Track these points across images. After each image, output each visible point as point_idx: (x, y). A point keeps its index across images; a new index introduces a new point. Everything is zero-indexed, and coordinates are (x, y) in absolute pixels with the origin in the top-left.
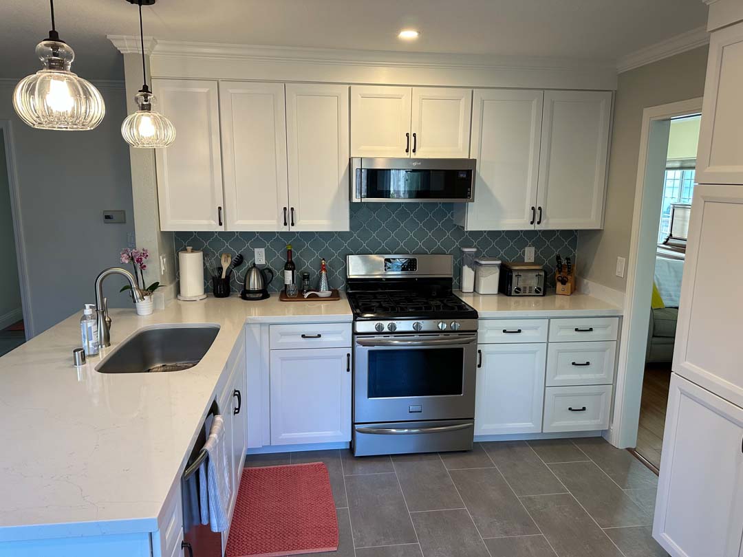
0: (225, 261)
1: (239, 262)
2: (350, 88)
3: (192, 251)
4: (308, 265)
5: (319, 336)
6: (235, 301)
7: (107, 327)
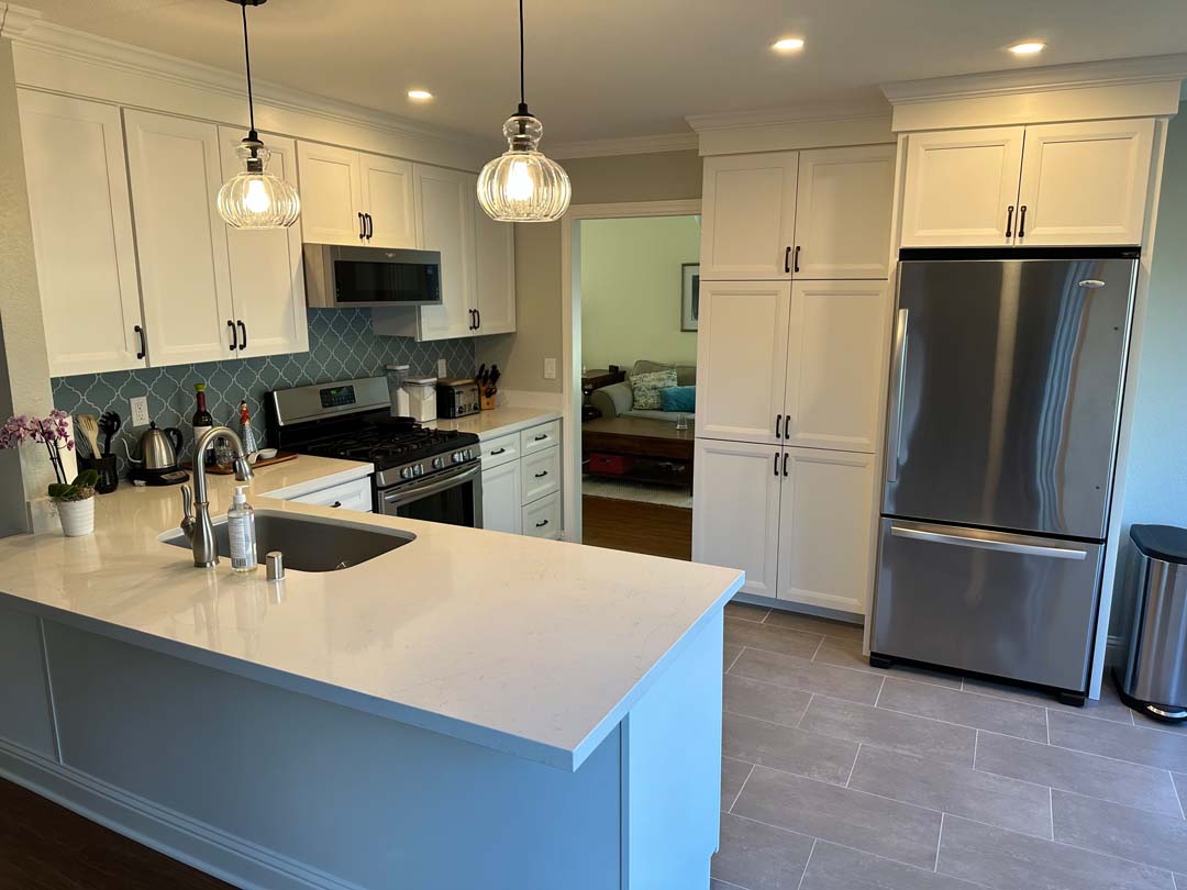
2: (296, 142)
5: (338, 503)
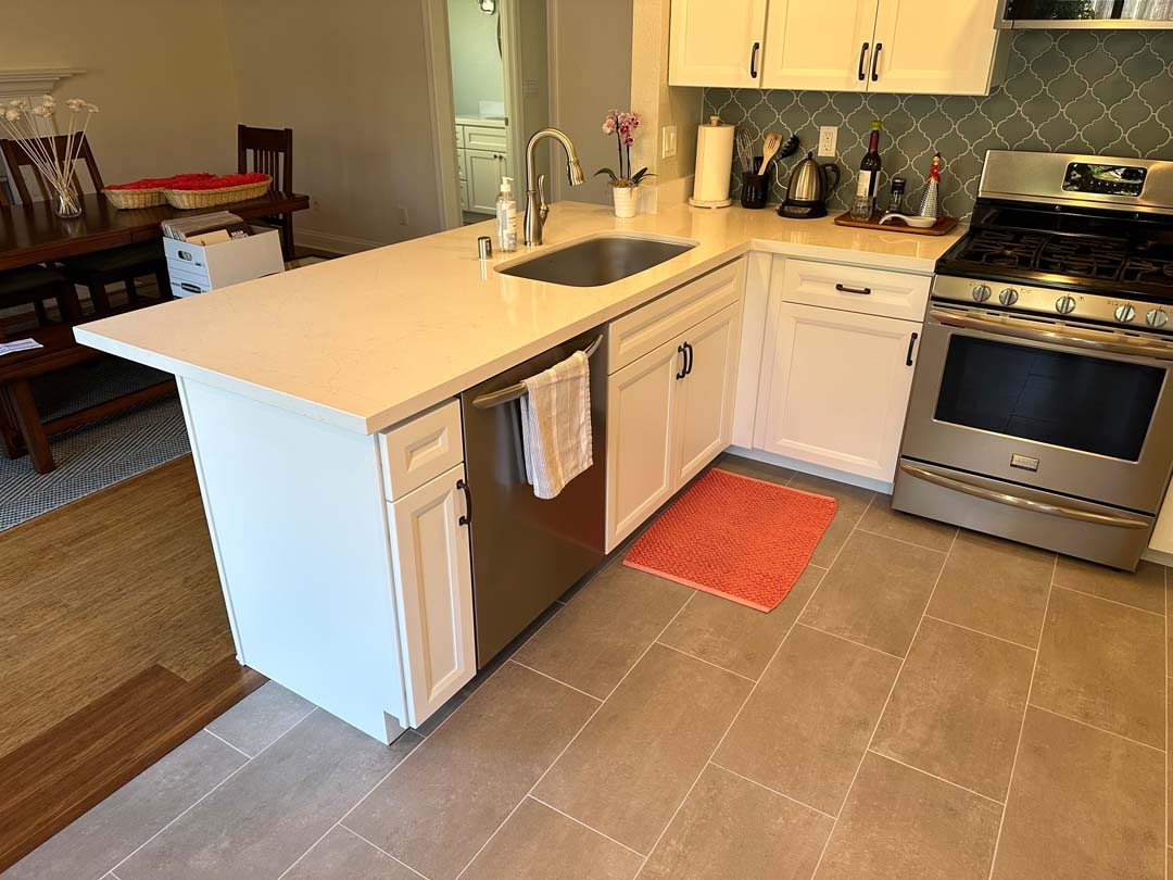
0: (771, 146)
1: (791, 149)
3: (719, 124)
4: (911, 164)
5: (868, 291)
6: (770, 215)
7: (540, 221)
